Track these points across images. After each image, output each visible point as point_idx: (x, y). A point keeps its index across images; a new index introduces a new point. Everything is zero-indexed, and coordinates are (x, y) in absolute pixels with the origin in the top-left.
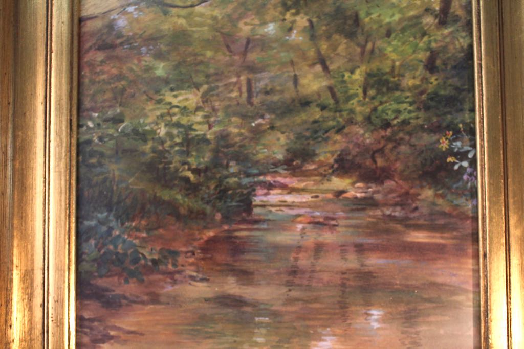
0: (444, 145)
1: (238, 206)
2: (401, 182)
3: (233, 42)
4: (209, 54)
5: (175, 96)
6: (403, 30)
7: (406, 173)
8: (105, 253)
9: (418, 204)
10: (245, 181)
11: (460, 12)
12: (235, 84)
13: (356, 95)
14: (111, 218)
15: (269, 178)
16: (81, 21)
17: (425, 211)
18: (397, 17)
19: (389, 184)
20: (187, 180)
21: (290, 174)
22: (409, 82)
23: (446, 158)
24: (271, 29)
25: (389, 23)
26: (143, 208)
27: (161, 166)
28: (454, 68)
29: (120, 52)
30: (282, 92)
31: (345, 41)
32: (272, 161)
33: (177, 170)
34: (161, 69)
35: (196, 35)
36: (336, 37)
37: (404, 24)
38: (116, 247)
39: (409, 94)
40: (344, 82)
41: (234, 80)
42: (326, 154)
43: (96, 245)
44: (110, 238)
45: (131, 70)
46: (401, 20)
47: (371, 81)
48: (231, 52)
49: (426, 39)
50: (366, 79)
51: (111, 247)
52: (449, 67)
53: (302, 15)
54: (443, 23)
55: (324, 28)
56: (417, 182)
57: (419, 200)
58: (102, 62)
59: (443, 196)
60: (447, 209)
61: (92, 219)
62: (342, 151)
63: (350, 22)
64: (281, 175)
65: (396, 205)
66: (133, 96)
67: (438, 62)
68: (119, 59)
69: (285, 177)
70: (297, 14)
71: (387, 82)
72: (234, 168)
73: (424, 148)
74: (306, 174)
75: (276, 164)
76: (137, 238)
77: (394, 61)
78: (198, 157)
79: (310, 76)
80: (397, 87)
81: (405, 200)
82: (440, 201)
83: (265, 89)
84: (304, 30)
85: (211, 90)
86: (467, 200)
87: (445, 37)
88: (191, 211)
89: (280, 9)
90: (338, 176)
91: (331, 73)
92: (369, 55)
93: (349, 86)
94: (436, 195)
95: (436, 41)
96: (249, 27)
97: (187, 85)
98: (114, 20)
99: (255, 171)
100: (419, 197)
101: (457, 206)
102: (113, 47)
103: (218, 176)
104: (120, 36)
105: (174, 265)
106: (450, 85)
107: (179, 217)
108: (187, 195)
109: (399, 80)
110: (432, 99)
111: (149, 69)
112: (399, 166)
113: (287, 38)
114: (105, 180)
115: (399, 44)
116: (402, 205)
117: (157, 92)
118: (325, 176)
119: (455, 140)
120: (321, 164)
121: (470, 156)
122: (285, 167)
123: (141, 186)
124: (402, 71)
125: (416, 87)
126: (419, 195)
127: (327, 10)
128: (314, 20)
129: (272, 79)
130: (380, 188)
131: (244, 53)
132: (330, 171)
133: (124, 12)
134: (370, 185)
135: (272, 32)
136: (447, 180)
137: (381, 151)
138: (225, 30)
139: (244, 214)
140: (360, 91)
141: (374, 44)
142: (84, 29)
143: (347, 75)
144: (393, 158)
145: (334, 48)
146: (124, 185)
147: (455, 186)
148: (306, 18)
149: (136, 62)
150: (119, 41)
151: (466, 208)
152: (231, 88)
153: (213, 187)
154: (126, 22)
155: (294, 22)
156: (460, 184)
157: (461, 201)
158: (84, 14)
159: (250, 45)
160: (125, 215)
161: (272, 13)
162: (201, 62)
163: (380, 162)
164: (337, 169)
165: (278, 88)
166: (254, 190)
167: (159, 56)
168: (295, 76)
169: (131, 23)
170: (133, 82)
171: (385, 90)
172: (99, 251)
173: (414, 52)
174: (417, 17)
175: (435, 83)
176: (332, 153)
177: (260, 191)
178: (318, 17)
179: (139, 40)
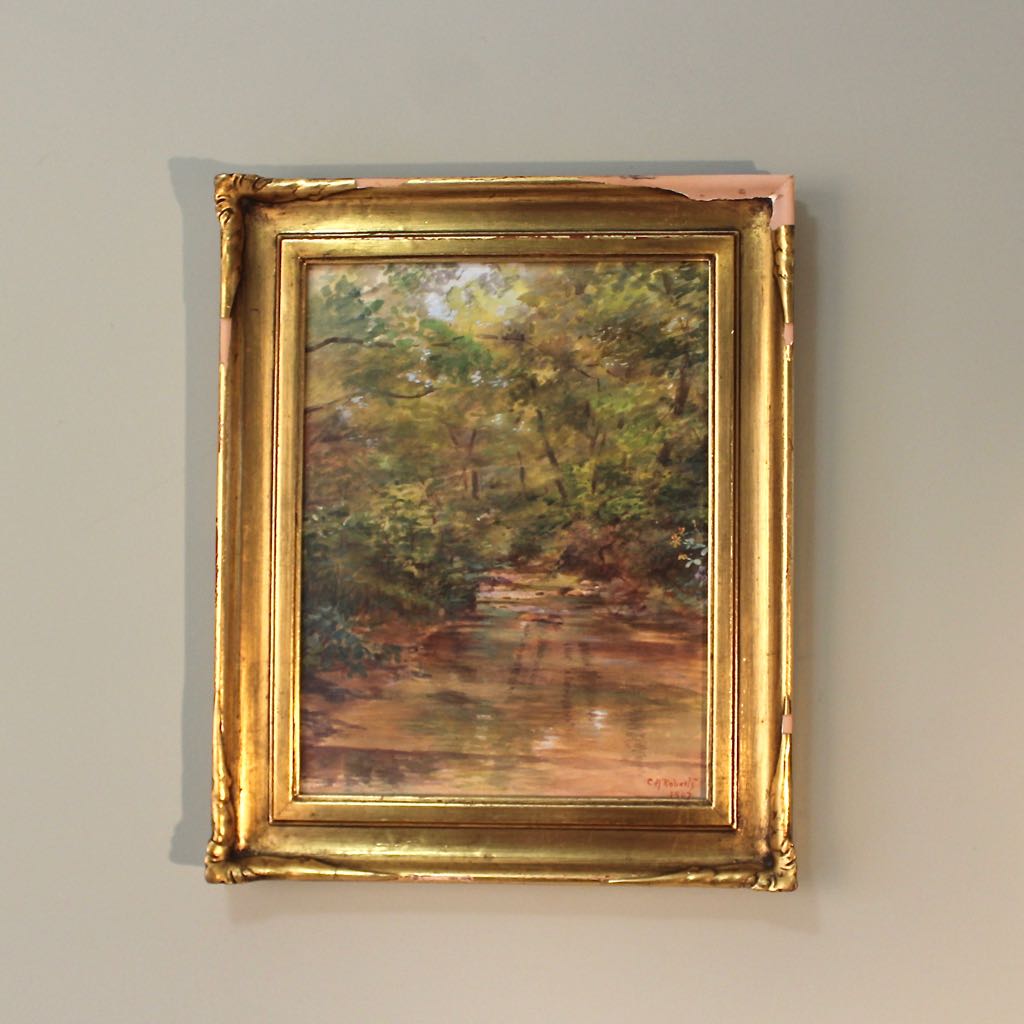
0: (676, 542)
1: (463, 602)
2: (629, 580)
3: (459, 434)
4: (435, 446)
5: (400, 490)
6: (636, 421)
7: (633, 571)
8: (329, 648)
9: (645, 603)
10: (469, 577)
11: (697, 401)
12: (462, 476)
13: (585, 489)
14: (335, 612)
15: (493, 574)
16: (307, 411)
17: (654, 610)
18: (630, 407)
19: (617, 582)
20: (411, 574)
21: (516, 570)
22: (640, 475)
23: (677, 557)
24: (498, 420)
25: (622, 414)
26: (367, 602)
27: (385, 561)
28: (689, 460)
29: (345, 444)
30: (508, 486)
31: (574, 432)
32: (495, 557)
33: (401, 565)
34: (386, 462)
35: (422, 427)
36: (565, 428)
37: (638, 413)
38: (340, 641)
39: (640, 488)
40: (572, 475)
41: (460, 473)
42: (552, 550)
43: (320, 639)
44: (333, 633)
45: (356, 462)
46: (634, 410)
47: (602, 474)
48: (456, 443)
49: (660, 430)
50: (595, 473)
51: (335, 641)
52: (684, 460)
53: (530, 405)
54: (678, 413)
55: (553, 418)
56: (646, 580)
57: (648, 599)
58: (327, 454)
59: (673, 595)
60: (677, 608)
61: (315, 613)
62: (569, 547)
63: (580, 412)
64: (505, 571)
65: (623, 603)
66: (357, 489)
67: (672, 455)
68: (343, 451)
69: (510, 573)
70: (525, 404)
71: (618, 475)
72: (458, 563)
73: (653, 545)
74: (531, 571)
75: (501, 560)
76: (361, 632)
77: (625, 454)
78: (422, 552)
79: (537, 470)
80: (628, 481)
81: (633, 598)
82: (669, 600)
83: (490, 482)
84: (533, 420)
85: (435, 483)
86: (698, 600)
87: (680, 428)
88: (414, 606)
89: (508, 399)
90: (563, 573)
91: (560, 466)
92: (599, 447)
93: (578, 480)
94: (666, 594)
95: (670, 432)
96: (476, 418)
97: (412, 477)
98: (339, 411)
99: (480, 567)
100: (648, 596)
101: (689, 605)
102: (337, 438)
103: (442, 571)
104: (344, 427)
105: (398, 660)
106: (684, 479)
107: (402, 612)
108: (411, 590)
109: (630, 474)
110: (664, 494)
111: (374, 462)
112: (627, 563)
113: (515, 429)
114: (329, 575)
115: (632, 435)
116: (629, 603)
117: (382, 485)
118: (551, 572)
119: (687, 537)
120: (547, 561)
121: (703, 554)
122: (510, 563)
123: (364, 581)
124: (634, 464)
125: (648, 481)
126: (648, 593)
127: (557, 399)
128: (543, 410)
129: (498, 473)
130: (606, 586)
131: (471, 445)
132: (556, 567)
133: (349, 403)
134: (597, 582)
135: (499, 424)
136: (677, 579)
137: (609, 547)
138: (452, 421)
139: (468, 611)
140: (589, 486)
141: (604, 436)
142: (310, 421)
143: (576, 468)
144: (621, 555)
145: (563, 440)
146: (347, 579)
147: (686, 585)
148: (534, 409)
149: (360, 454)
150: (343, 433)
151: (697, 608)
152: (457, 481)
153: (436, 583)
154: (351, 414)
155: (522, 412)
156: (692, 582)
157: (692, 601)
158: (310, 405)
159: (477, 437)
160: (349, 610)
161: (500, 403)
162: (426, 455)
163: (608, 559)
164: (563, 566)
165: (504, 482)
166: (478, 586)
167: (384, 448)
168: (522, 469)
169: (356, 414)
170: (358, 475)
171: (614, 484)
172: (324, 644)
173: (647, 444)
174: (652, 407)
175: (668, 476)
176: (558, 549)
177: (484, 587)
178: (547, 407)
179: (364, 432)
